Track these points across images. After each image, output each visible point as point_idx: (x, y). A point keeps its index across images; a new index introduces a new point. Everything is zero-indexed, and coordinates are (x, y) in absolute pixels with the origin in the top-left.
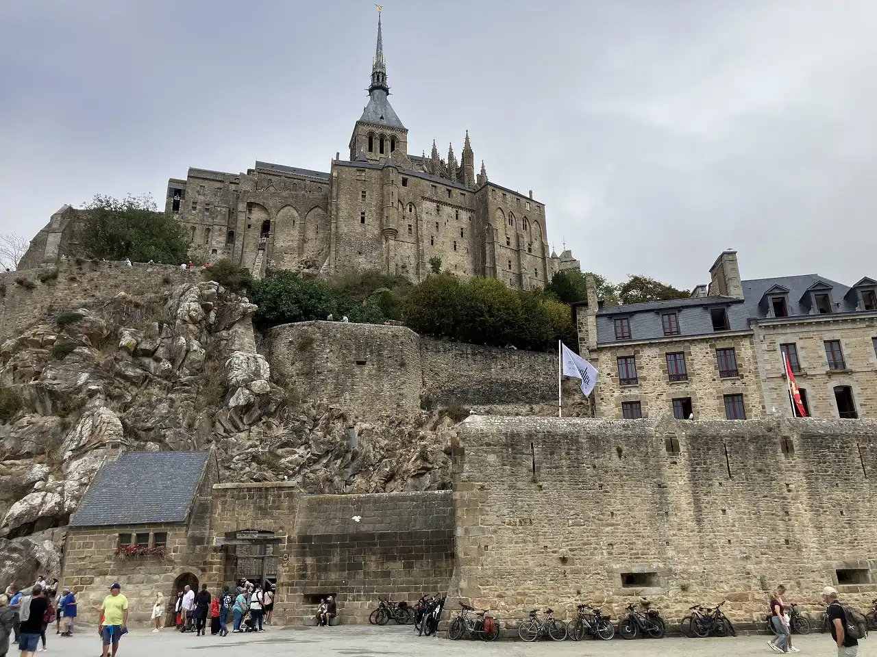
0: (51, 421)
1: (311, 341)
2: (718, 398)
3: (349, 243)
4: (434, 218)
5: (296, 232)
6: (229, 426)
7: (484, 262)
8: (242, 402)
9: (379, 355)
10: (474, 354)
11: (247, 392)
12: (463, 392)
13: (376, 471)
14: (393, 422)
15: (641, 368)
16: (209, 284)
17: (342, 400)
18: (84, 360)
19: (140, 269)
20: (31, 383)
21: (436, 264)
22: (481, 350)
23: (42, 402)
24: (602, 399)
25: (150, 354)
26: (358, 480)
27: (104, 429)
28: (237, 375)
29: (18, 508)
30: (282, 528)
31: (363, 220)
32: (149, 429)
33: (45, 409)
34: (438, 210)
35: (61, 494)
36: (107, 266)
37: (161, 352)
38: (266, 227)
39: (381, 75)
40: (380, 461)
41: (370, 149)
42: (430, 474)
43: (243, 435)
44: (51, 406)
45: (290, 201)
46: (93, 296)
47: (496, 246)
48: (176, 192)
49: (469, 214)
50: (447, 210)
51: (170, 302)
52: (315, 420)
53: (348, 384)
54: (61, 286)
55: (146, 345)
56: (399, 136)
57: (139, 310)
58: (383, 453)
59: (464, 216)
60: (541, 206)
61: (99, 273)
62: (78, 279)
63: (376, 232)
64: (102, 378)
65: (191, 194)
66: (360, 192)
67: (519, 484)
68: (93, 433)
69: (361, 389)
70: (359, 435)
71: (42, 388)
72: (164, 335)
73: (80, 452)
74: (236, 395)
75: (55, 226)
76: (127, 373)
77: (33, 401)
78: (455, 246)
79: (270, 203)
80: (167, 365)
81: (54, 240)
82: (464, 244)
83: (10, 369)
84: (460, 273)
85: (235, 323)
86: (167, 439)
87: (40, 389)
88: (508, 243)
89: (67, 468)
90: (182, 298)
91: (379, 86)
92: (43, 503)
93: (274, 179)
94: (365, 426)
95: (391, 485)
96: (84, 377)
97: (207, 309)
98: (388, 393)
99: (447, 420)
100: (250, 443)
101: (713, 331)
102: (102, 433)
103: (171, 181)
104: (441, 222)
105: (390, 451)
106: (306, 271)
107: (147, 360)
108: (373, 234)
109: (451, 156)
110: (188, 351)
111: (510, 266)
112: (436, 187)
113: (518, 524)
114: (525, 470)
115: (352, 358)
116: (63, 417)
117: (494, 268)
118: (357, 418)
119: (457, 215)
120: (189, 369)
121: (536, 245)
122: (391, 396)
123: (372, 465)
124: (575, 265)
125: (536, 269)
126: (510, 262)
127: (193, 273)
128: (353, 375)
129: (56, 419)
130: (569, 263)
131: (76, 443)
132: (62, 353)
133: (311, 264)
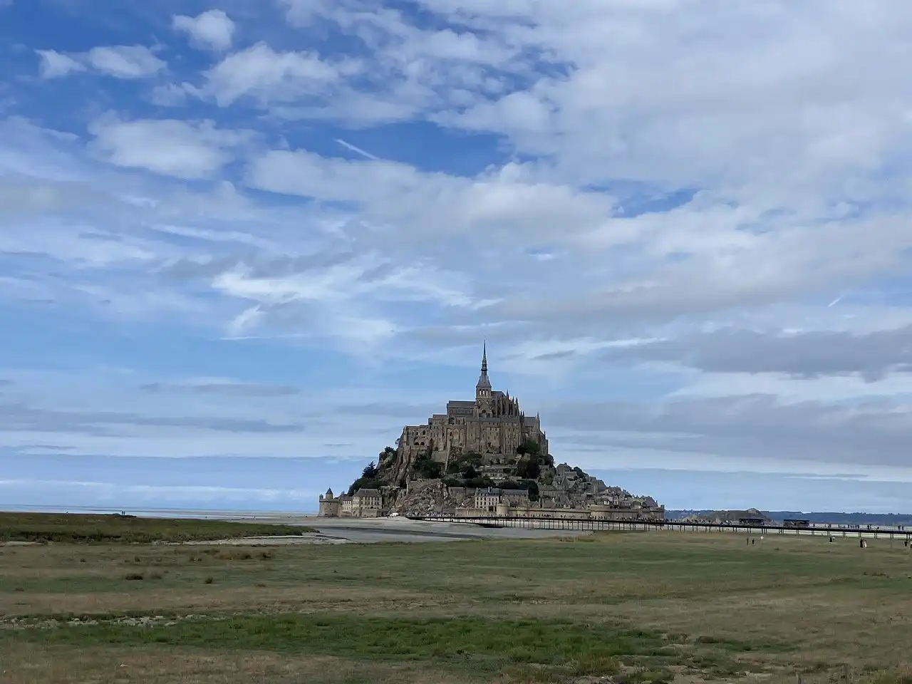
3: (469, 442)
5: (458, 435)
31: (472, 435)
41: (481, 394)
45: (457, 427)
48: (430, 424)
56: (489, 389)
65: (434, 424)
66: (471, 428)
79: (452, 428)
81: (405, 437)
91: (484, 370)
108: (474, 439)
133: (461, 445)
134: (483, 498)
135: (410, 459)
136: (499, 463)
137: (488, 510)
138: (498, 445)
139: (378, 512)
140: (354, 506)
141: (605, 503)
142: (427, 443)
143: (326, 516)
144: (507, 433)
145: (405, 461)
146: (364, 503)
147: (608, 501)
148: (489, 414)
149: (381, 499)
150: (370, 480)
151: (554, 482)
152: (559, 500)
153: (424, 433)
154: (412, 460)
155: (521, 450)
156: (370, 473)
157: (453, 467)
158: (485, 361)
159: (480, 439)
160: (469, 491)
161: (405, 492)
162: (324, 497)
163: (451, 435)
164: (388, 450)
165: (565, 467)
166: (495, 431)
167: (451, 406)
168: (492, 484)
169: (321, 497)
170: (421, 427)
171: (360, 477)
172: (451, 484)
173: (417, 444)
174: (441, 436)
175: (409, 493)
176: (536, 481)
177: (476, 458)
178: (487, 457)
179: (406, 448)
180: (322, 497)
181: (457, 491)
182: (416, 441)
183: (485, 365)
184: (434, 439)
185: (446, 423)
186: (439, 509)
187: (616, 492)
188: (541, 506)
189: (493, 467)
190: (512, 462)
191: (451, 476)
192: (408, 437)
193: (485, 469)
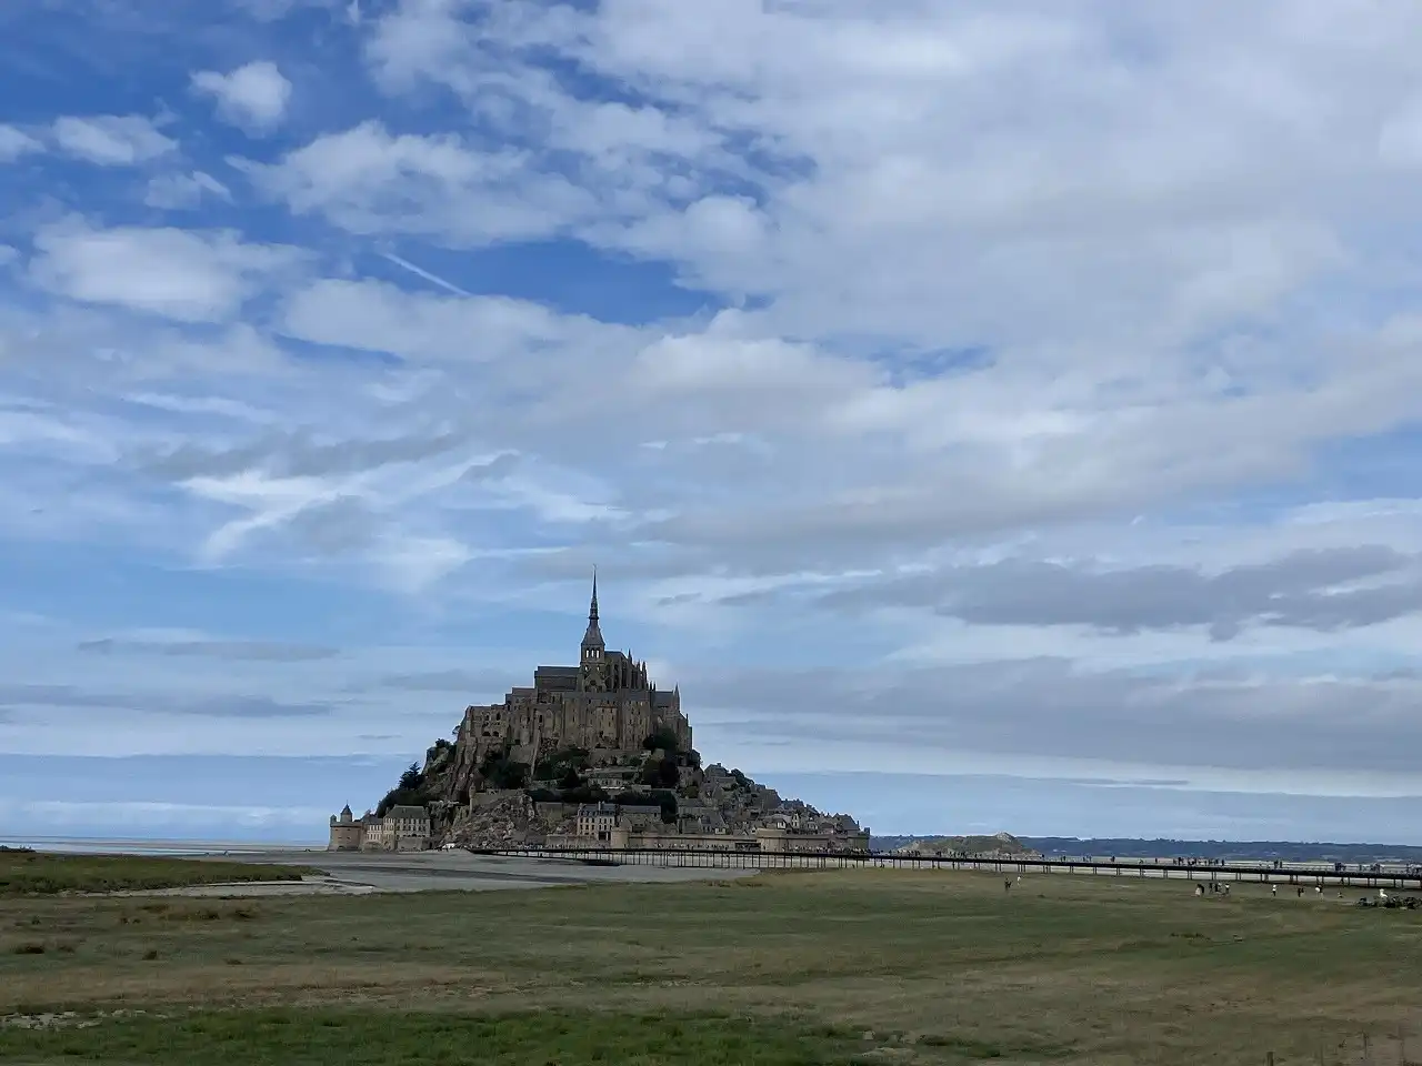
3: (568, 731)
4: (602, 714)
31: (574, 720)
34: (603, 711)
48: (508, 702)
49: (617, 709)
50: (607, 710)
56: (601, 647)
59: (614, 710)
63: (578, 725)
65: (514, 704)
81: (469, 722)
82: (614, 723)
91: (594, 618)
103: (506, 693)
112: (602, 701)
121: (644, 720)
126: (630, 731)
133: (556, 735)
134: (590, 820)
135: (475, 758)
136: (615, 764)
137: (597, 836)
138: (613, 737)
139: (425, 842)
140: (386, 833)
141: (779, 825)
142: (502, 733)
143: (341, 849)
144: (628, 717)
145: (467, 762)
146: (401, 828)
147: (783, 821)
148: (601, 687)
149: (428, 821)
150: (412, 791)
151: (701, 794)
152: (709, 821)
153: (498, 718)
154: (479, 760)
155: (650, 744)
156: (411, 781)
157: (544, 770)
158: (594, 604)
159: (585, 726)
160: (569, 808)
161: (467, 812)
162: (338, 820)
163: (541, 721)
164: (441, 744)
165: (716, 770)
166: (610, 714)
167: (541, 674)
168: (604, 796)
169: (333, 819)
170: (495, 707)
171: (396, 786)
172: (540, 797)
173: (487, 734)
174: (525, 723)
175: (474, 812)
176: (673, 792)
177: (579, 755)
178: (598, 754)
179: (470, 741)
180: (335, 819)
181: (549, 809)
182: (486, 729)
183: (594, 610)
184: (513, 726)
185: (534, 702)
186: (519, 836)
187: (797, 808)
188: (681, 832)
189: (607, 770)
190: (636, 762)
191: (541, 785)
192: (472, 724)
193: (596, 776)
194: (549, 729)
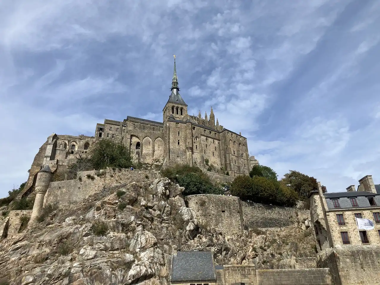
0: (123, 235)
1: (205, 202)
2: (376, 231)
3: (174, 153)
4: (205, 143)
5: (150, 147)
6: (187, 238)
7: (226, 161)
8: (192, 228)
9: (230, 208)
10: (259, 207)
11: (193, 224)
12: (257, 223)
13: (237, 255)
14: (239, 236)
15: (346, 219)
16: (166, 179)
17: (219, 227)
18: (131, 211)
19: (136, 172)
20: (113, 219)
21: (207, 161)
22: (261, 205)
23: (118, 227)
24: (333, 230)
25: (151, 207)
26: (232, 260)
27: (151, 240)
28: (186, 217)
29: (132, 272)
30: (252, 282)
31: (179, 144)
32: (163, 239)
33: (118, 230)
34: (207, 140)
35: (145, 266)
36: (124, 171)
37: (155, 207)
38: (138, 145)
39: (176, 83)
40: (238, 252)
41: (173, 113)
42: (258, 257)
43: (192, 241)
44: (121, 229)
45: (148, 134)
46: (120, 183)
47: (231, 155)
48: (101, 129)
49: (218, 141)
50: (210, 140)
51: (152, 186)
52: (213, 235)
53: (220, 220)
54: (107, 179)
55: (149, 204)
56: (184, 107)
57: (141, 189)
58: (239, 248)
59: (216, 142)
60: (245, 138)
61: (121, 173)
62: (113, 176)
63: (184, 148)
64: (139, 218)
65: (107, 130)
66: (177, 132)
67: (358, 269)
68: (146, 242)
69: (225, 222)
70: (228, 241)
71: (118, 223)
72: (155, 200)
73: (143, 249)
74: (189, 225)
75: (50, 142)
76: (148, 216)
77: (114, 227)
78: (213, 154)
79: (140, 135)
80: (158, 213)
81: (50, 148)
82: (216, 153)
83: (104, 214)
84: (215, 165)
85: (177, 195)
86: (170, 243)
87: (117, 222)
88: (234, 153)
89: (140, 255)
90: (158, 184)
91: (175, 87)
92: (141, 270)
93: (136, 124)
94: (229, 237)
95: (244, 261)
96: (133, 218)
97: (166, 189)
98: (235, 224)
99: (254, 234)
100: (196, 245)
101: (370, 206)
102: (151, 241)
103: (98, 124)
104: (208, 144)
105: (241, 248)
106: (155, 163)
107: (150, 210)
108: (183, 149)
109: (206, 117)
110: (165, 207)
111: (235, 163)
112: (205, 130)
113: (360, 283)
114: (359, 264)
115: (220, 209)
116: (126, 234)
117: (230, 164)
118: (225, 234)
119: (214, 142)
120: (166, 214)
121: (244, 154)
122: (236, 225)
123: (235, 253)
124: (256, 162)
125: (245, 165)
126: (235, 161)
127: (156, 173)
128: (221, 216)
129: (124, 234)
130: (254, 161)
131: (140, 245)
132: (122, 207)
133: (157, 160)
170: (82, 137)
192: (54, 150)
194: (148, 155)
